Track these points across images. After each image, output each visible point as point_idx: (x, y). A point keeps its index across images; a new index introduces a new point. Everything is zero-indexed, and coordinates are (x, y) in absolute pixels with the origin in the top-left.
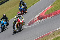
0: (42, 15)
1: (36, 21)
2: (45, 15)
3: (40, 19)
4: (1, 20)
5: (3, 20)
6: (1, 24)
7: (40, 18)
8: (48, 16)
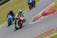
0: (46, 11)
1: (40, 17)
2: (49, 12)
3: (44, 16)
4: (8, 15)
5: (9, 15)
6: (8, 19)
7: (44, 14)
8: (52, 12)
